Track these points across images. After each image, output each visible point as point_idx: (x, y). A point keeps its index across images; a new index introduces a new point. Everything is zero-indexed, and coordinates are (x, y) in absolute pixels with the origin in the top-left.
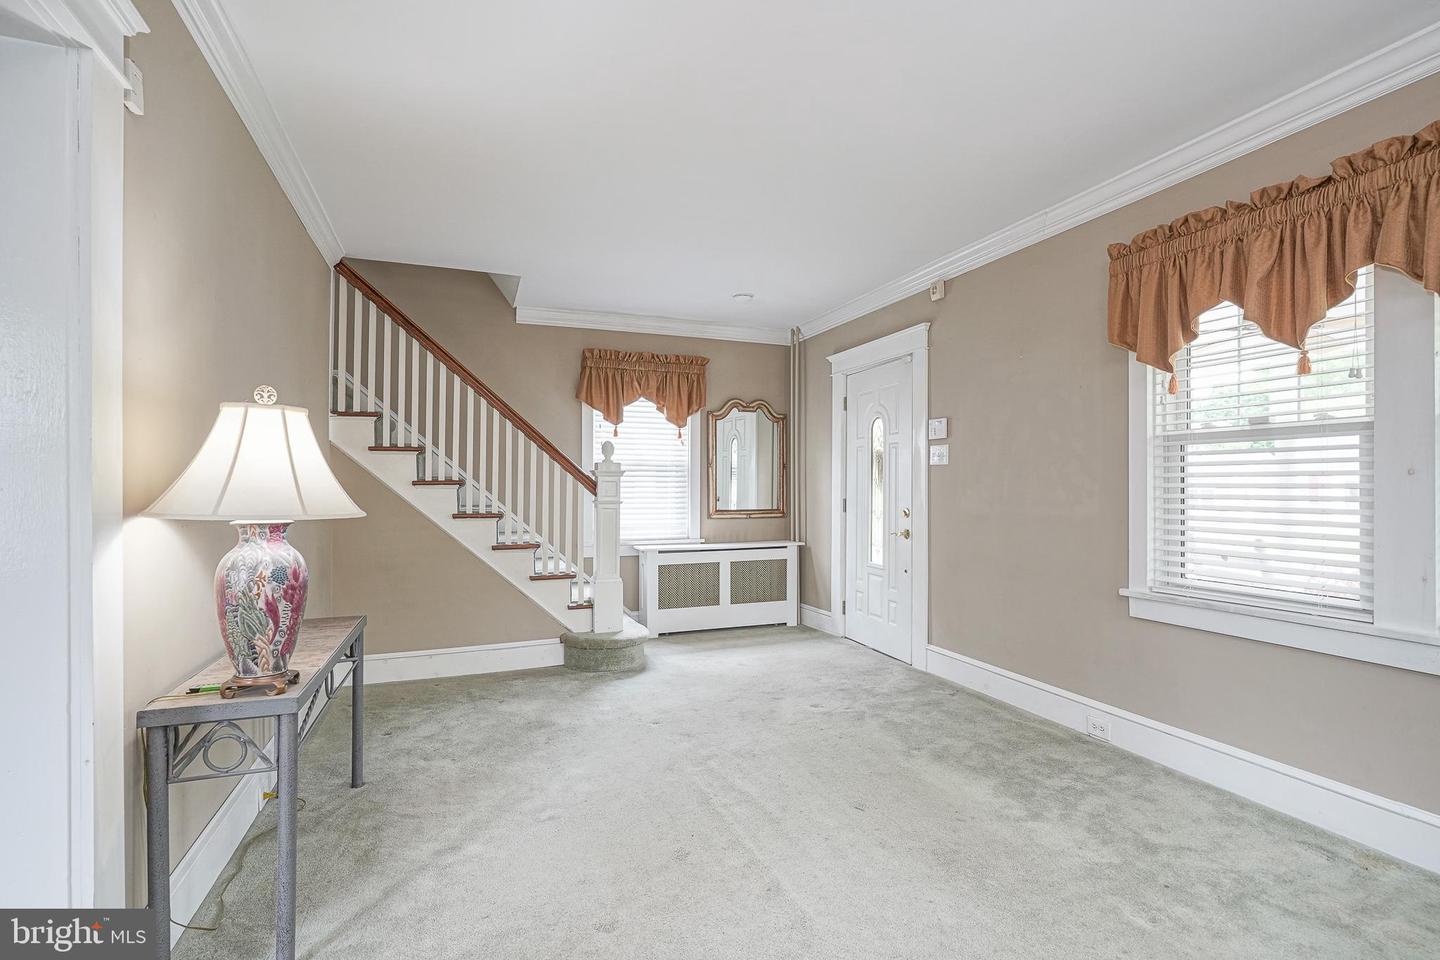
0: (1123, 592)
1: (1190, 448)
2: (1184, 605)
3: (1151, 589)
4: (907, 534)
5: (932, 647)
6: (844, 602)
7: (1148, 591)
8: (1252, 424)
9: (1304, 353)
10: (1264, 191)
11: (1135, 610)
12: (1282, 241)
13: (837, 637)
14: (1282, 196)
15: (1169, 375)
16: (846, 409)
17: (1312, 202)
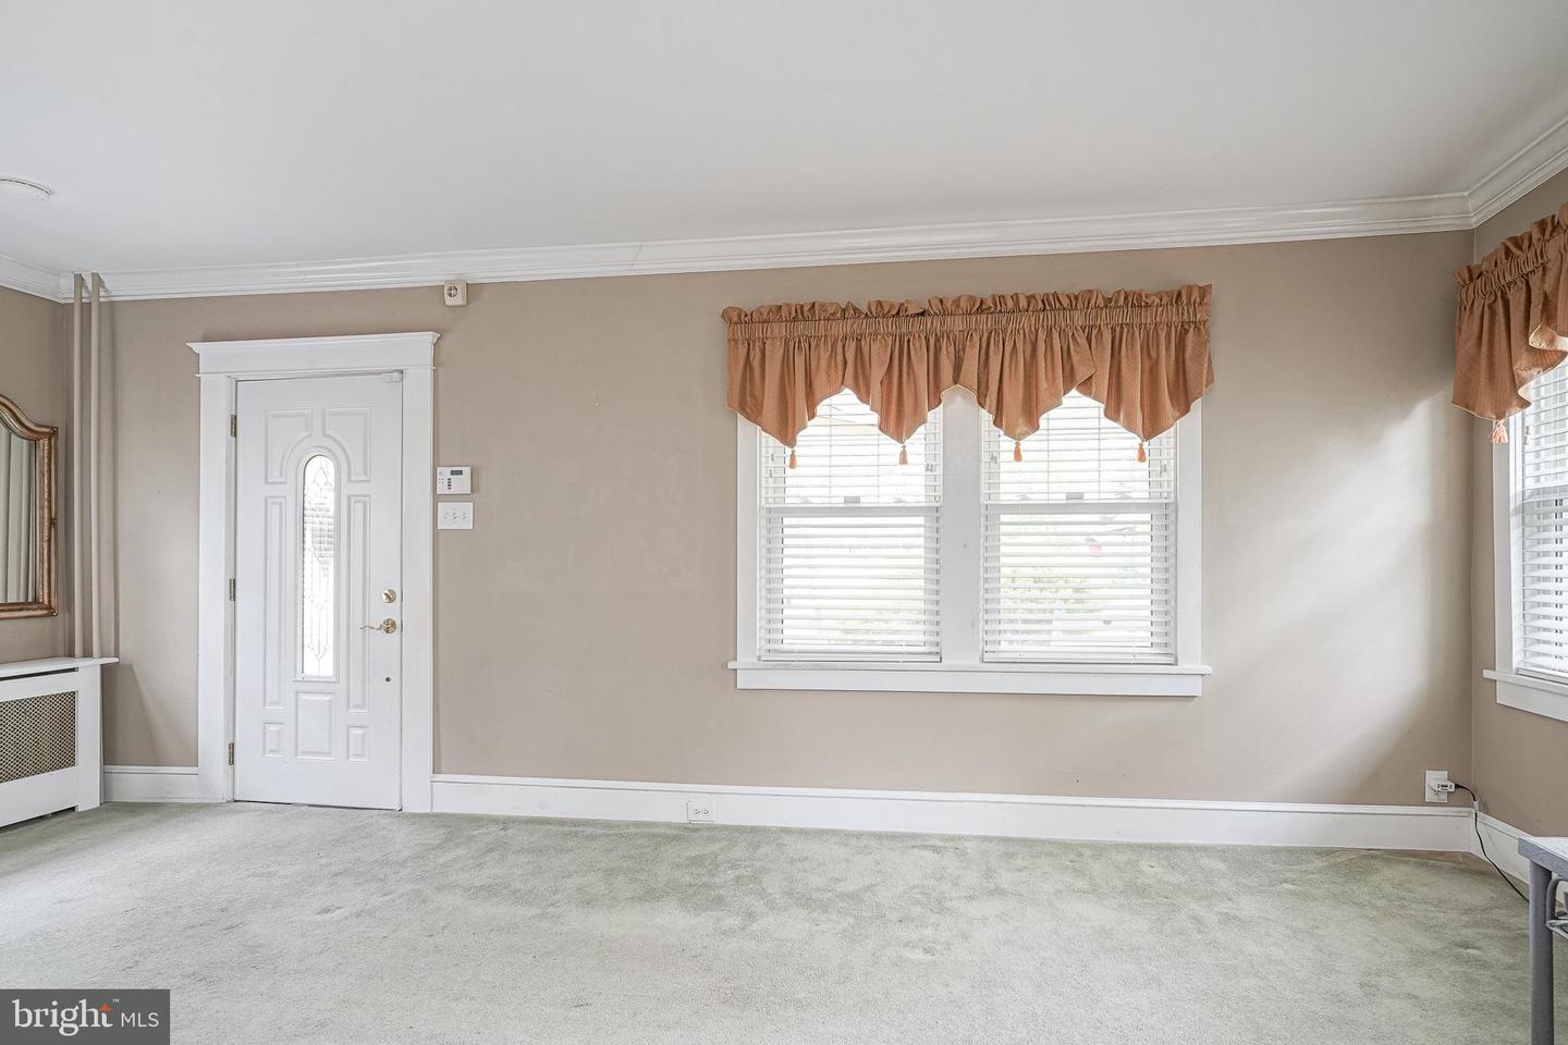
0: (731, 665)
1: (787, 521)
2: (797, 669)
3: (759, 658)
4: (389, 626)
5: (440, 777)
6: (232, 746)
7: (756, 660)
8: (846, 502)
9: (904, 447)
10: (879, 303)
11: (743, 682)
12: (892, 352)
13: (216, 805)
14: (894, 312)
15: (789, 451)
16: (234, 434)
17: (916, 325)
